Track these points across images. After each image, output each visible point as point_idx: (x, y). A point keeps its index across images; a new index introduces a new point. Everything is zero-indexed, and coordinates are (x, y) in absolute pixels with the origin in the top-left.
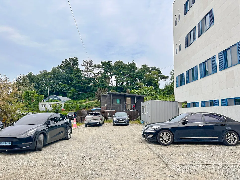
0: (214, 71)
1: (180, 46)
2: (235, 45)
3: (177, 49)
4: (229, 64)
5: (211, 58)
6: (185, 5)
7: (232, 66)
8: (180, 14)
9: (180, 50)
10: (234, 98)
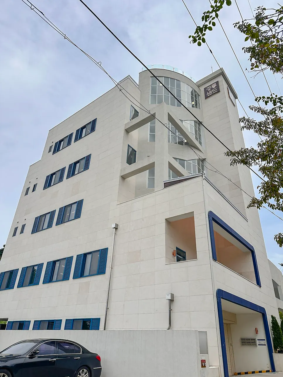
0: (66, 277)
1: (24, 226)
2: (99, 250)
3: (16, 229)
4: (87, 271)
5: (66, 258)
6: (48, 177)
7: (90, 275)
8: (37, 184)
9: (22, 232)
10: (83, 319)
